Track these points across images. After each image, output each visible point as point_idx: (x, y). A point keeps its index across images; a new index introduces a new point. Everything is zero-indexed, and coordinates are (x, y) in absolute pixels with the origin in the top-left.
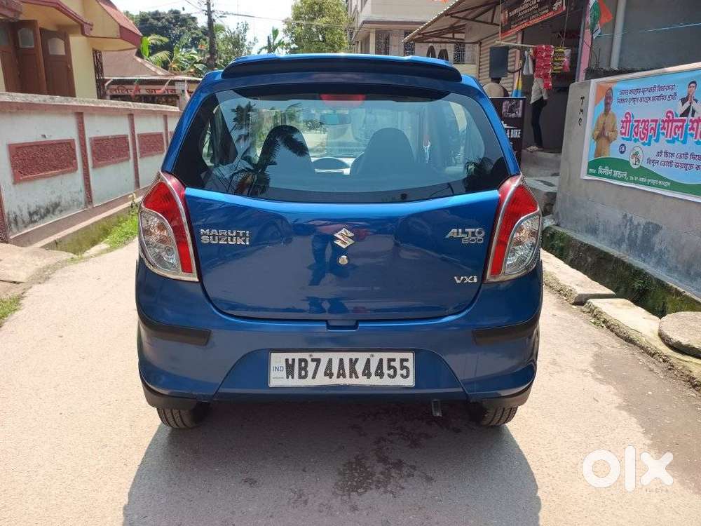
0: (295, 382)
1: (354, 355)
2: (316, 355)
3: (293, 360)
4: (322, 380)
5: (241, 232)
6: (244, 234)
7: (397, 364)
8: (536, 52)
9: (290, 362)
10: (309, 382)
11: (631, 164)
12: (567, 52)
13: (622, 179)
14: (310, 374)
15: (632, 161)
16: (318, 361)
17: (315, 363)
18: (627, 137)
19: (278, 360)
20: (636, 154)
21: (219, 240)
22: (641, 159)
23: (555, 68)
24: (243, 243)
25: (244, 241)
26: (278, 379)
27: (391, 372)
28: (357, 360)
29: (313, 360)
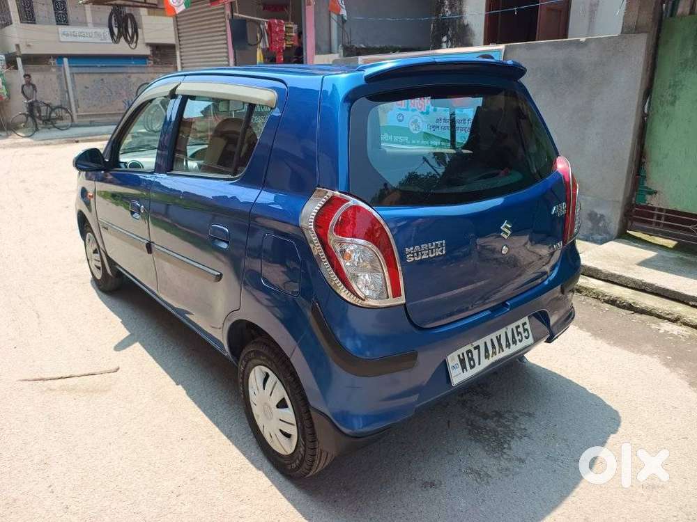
0: (470, 373)
1: (497, 333)
2: (475, 344)
3: (463, 354)
4: (486, 363)
5: (439, 243)
6: (442, 244)
7: (521, 330)
8: (270, 26)
9: (461, 357)
10: (478, 369)
11: (412, 131)
12: (295, 27)
13: (404, 143)
14: (477, 361)
15: (412, 128)
16: (477, 348)
17: (477, 350)
18: (403, 107)
19: (453, 360)
20: (416, 121)
21: (422, 255)
22: (421, 126)
23: (288, 42)
24: (441, 254)
25: (442, 251)
26: (458, 376)
27: (520, 337)
28: (500, 336)
29: (475, 348)
